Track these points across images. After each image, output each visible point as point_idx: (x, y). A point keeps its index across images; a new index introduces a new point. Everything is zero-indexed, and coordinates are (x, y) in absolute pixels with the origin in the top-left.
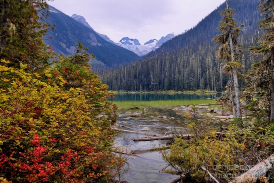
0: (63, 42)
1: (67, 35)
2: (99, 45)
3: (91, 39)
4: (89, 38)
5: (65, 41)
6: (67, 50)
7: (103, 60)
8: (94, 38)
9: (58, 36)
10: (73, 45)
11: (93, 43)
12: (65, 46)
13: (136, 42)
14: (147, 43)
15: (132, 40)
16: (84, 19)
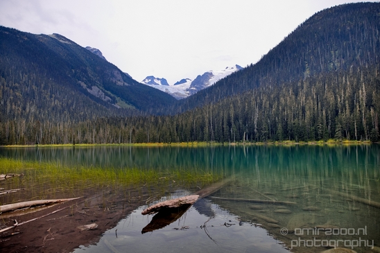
0: (83, 81)
1: (86, 72)
2: (126, 84)
3: (116, 78)
4: (113, 76)
5: (84, 79)
6: (89, 90)
7: (134, 104)
8: (120, 77)
9: (76, 73)
10: (95, 85)
11: (119, 82)
12: (85, 85)
13: (164, 82)
14: (178, 83)
15: (158, 79)
16: (101, 53)
